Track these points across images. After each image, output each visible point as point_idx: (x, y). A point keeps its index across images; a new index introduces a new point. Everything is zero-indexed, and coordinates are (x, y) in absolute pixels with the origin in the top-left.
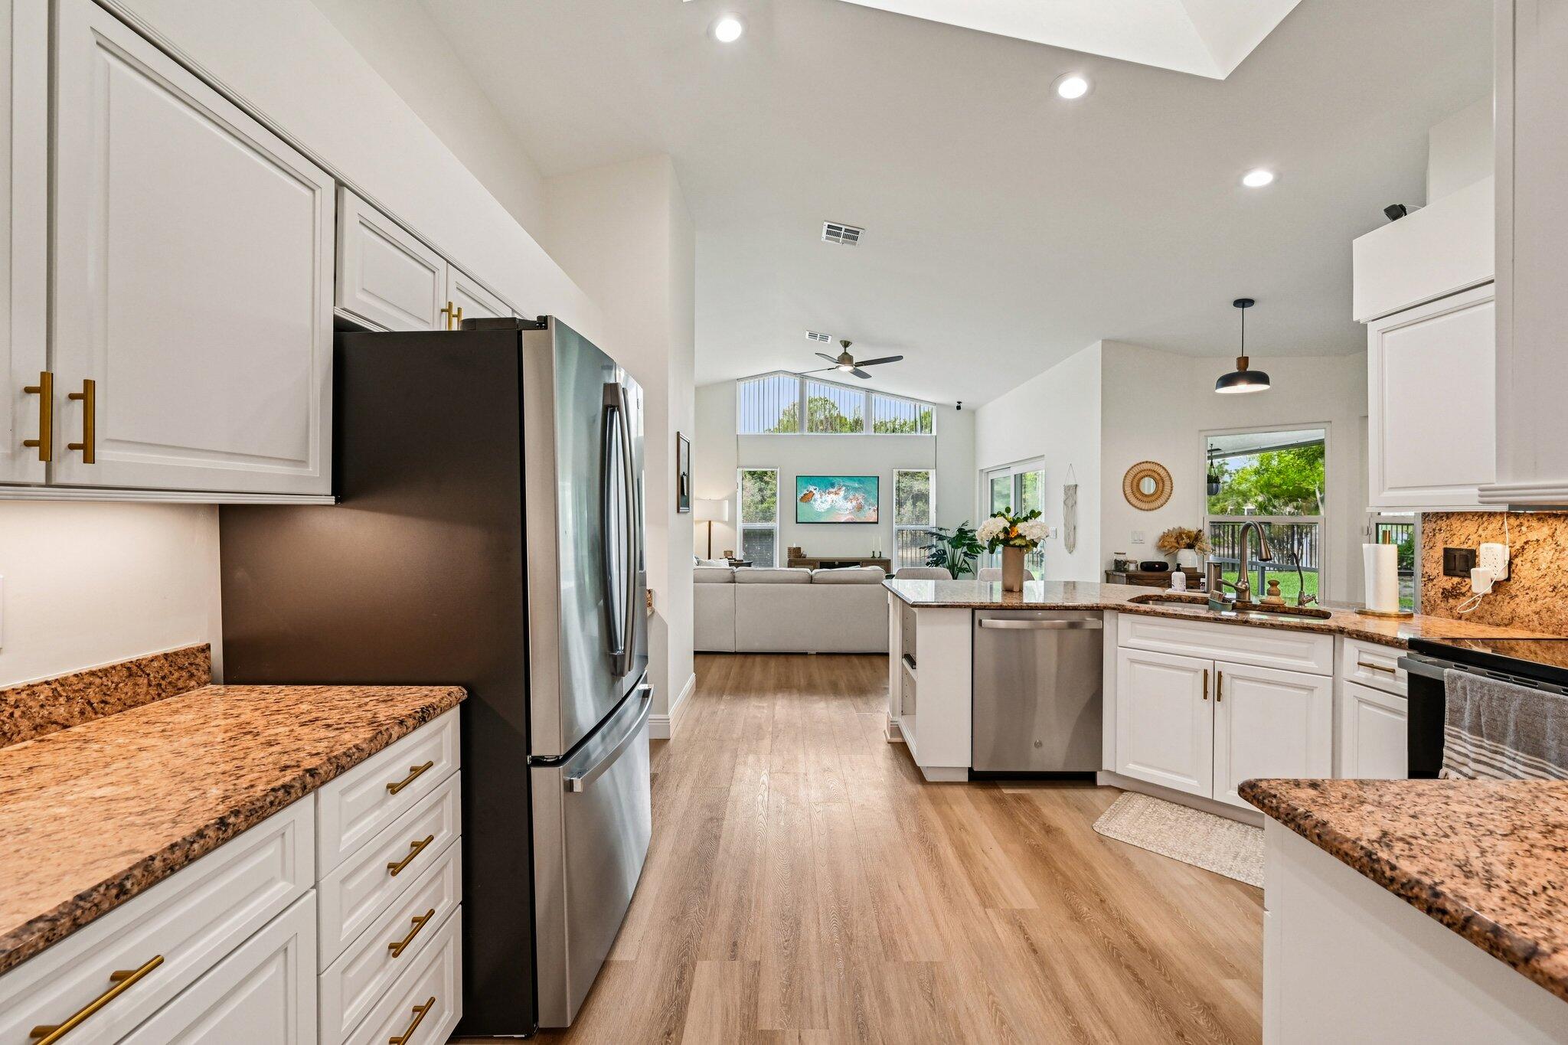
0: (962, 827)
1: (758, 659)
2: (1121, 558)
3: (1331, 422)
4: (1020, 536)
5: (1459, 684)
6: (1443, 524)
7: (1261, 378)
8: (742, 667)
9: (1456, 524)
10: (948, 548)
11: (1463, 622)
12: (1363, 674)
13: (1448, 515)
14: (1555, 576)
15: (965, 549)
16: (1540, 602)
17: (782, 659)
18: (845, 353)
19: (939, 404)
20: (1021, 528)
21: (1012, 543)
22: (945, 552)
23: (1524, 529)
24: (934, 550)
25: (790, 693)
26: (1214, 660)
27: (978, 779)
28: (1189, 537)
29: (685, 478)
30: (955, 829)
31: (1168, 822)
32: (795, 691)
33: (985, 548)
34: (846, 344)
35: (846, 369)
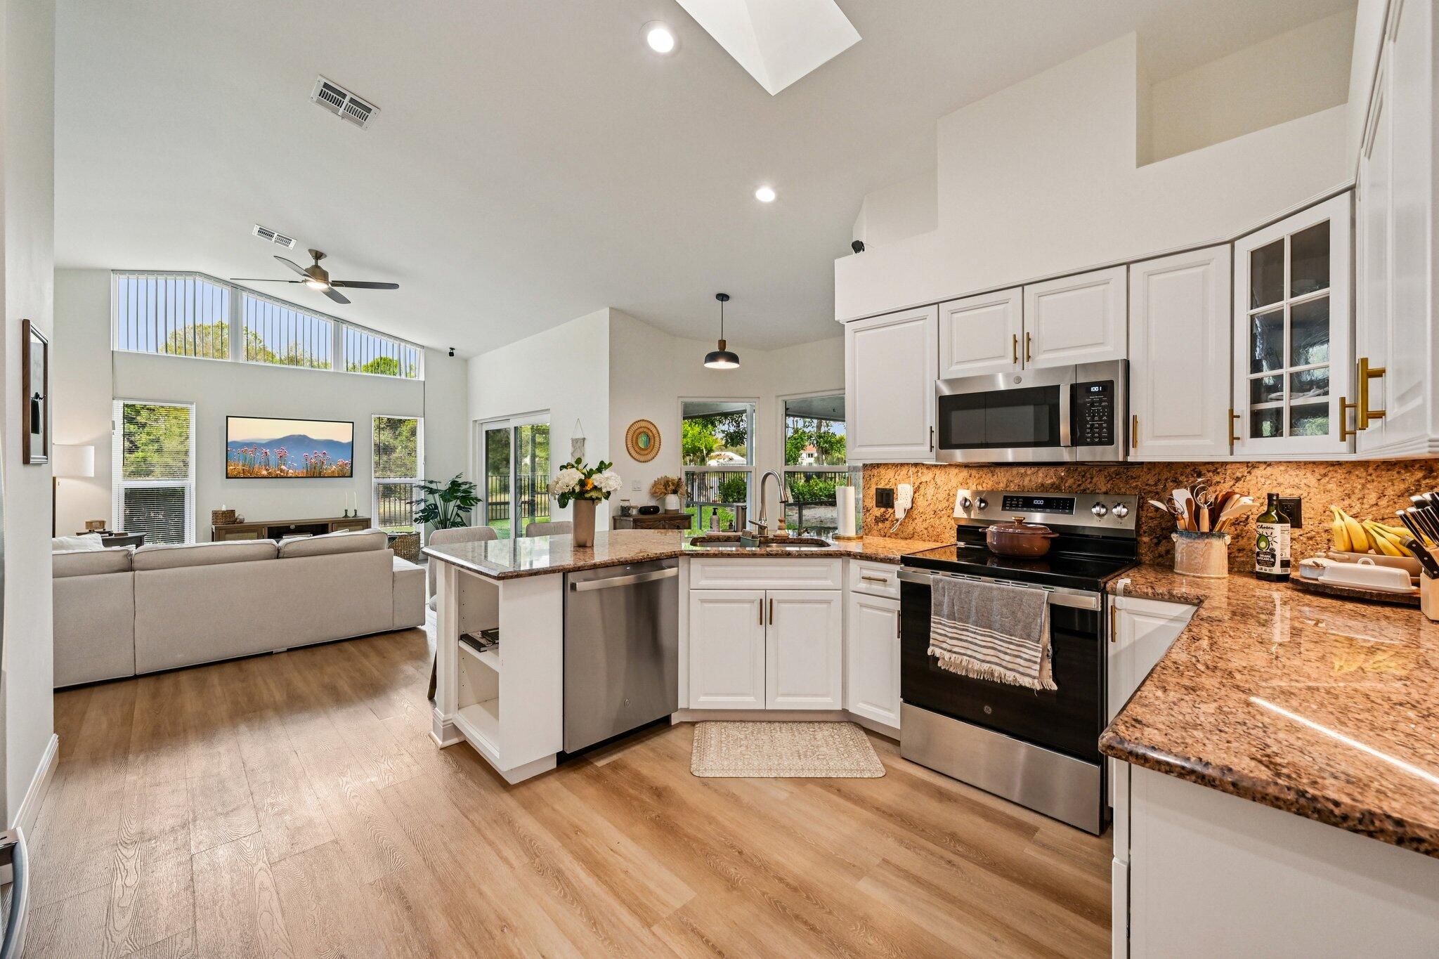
0: (578, 830)
1: (184, 678)
2: (626, 504)
3: (759, 398)
4: (595, 488)
5: (940, 585)
6: (875, 472)
7: (733, 358)
8: (155, 696)
9: (882, 471)
10: (440, 502)
11: (887, 539)
12: (863, 586)
13: (878, 465)
14: (935, 504)
15: (458, 502)
16: (928, 521)
17: (229, 669)
18: (317, 266)
19: (428, 348)
20: (596, 479)
21: (587, 495)
22: (436, 507)
23: (919, 474)
24: (422, 506)
25: (262, 718)
26: (766, 590)
27: (568, 761)
28: (673, 484)
29: (41, 403)
30: (568, 834)
31: (742, 742)
32: (270, 713)
33: (480, 500)
34: (318, 256)
35: (317, 286)
